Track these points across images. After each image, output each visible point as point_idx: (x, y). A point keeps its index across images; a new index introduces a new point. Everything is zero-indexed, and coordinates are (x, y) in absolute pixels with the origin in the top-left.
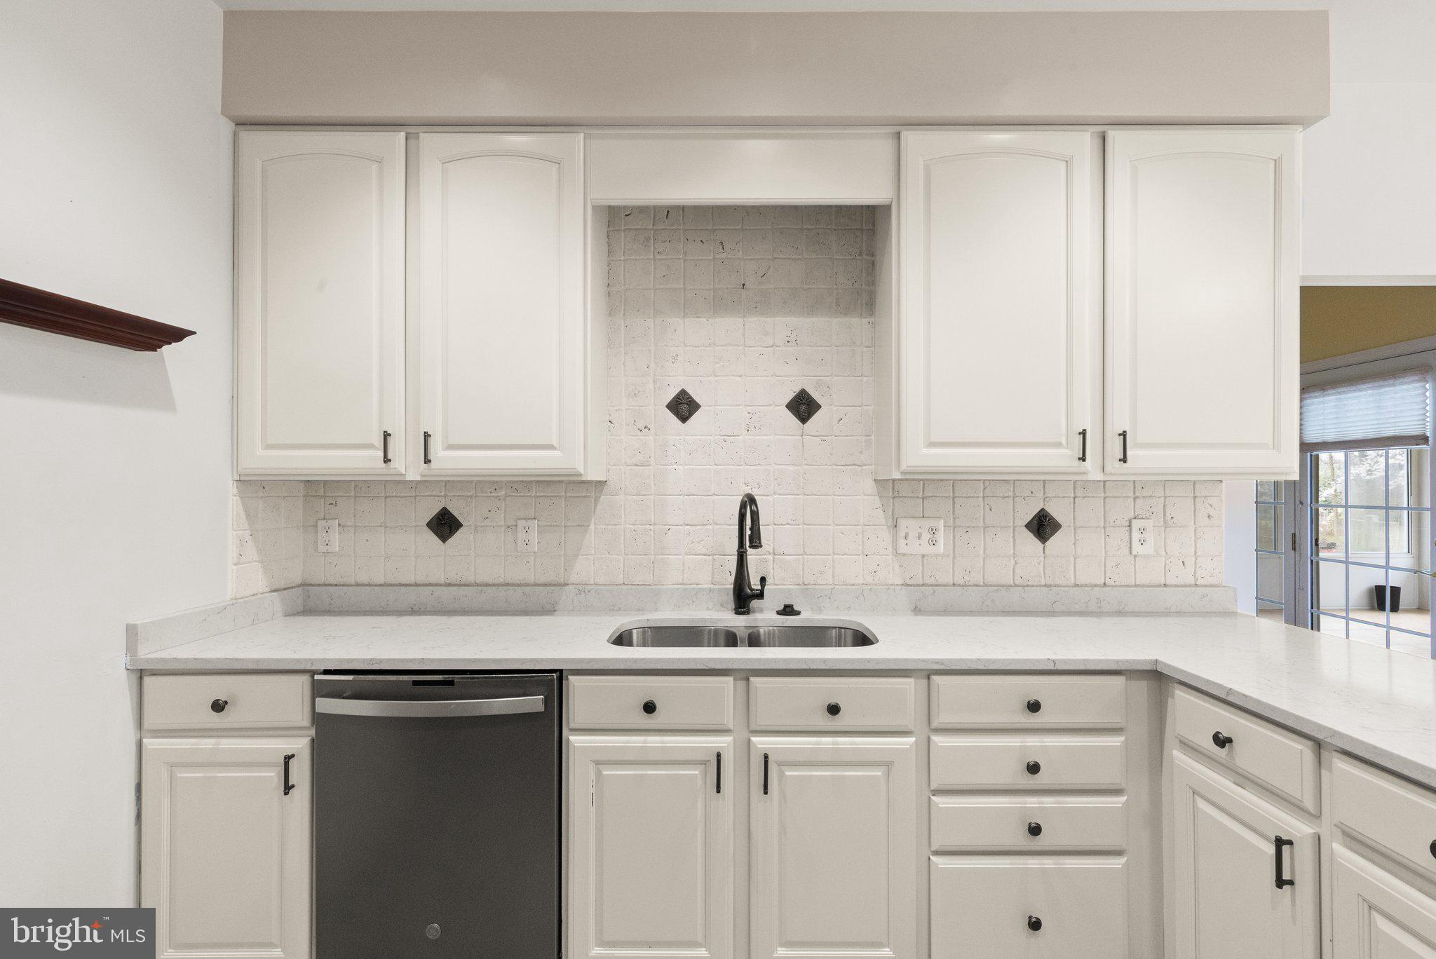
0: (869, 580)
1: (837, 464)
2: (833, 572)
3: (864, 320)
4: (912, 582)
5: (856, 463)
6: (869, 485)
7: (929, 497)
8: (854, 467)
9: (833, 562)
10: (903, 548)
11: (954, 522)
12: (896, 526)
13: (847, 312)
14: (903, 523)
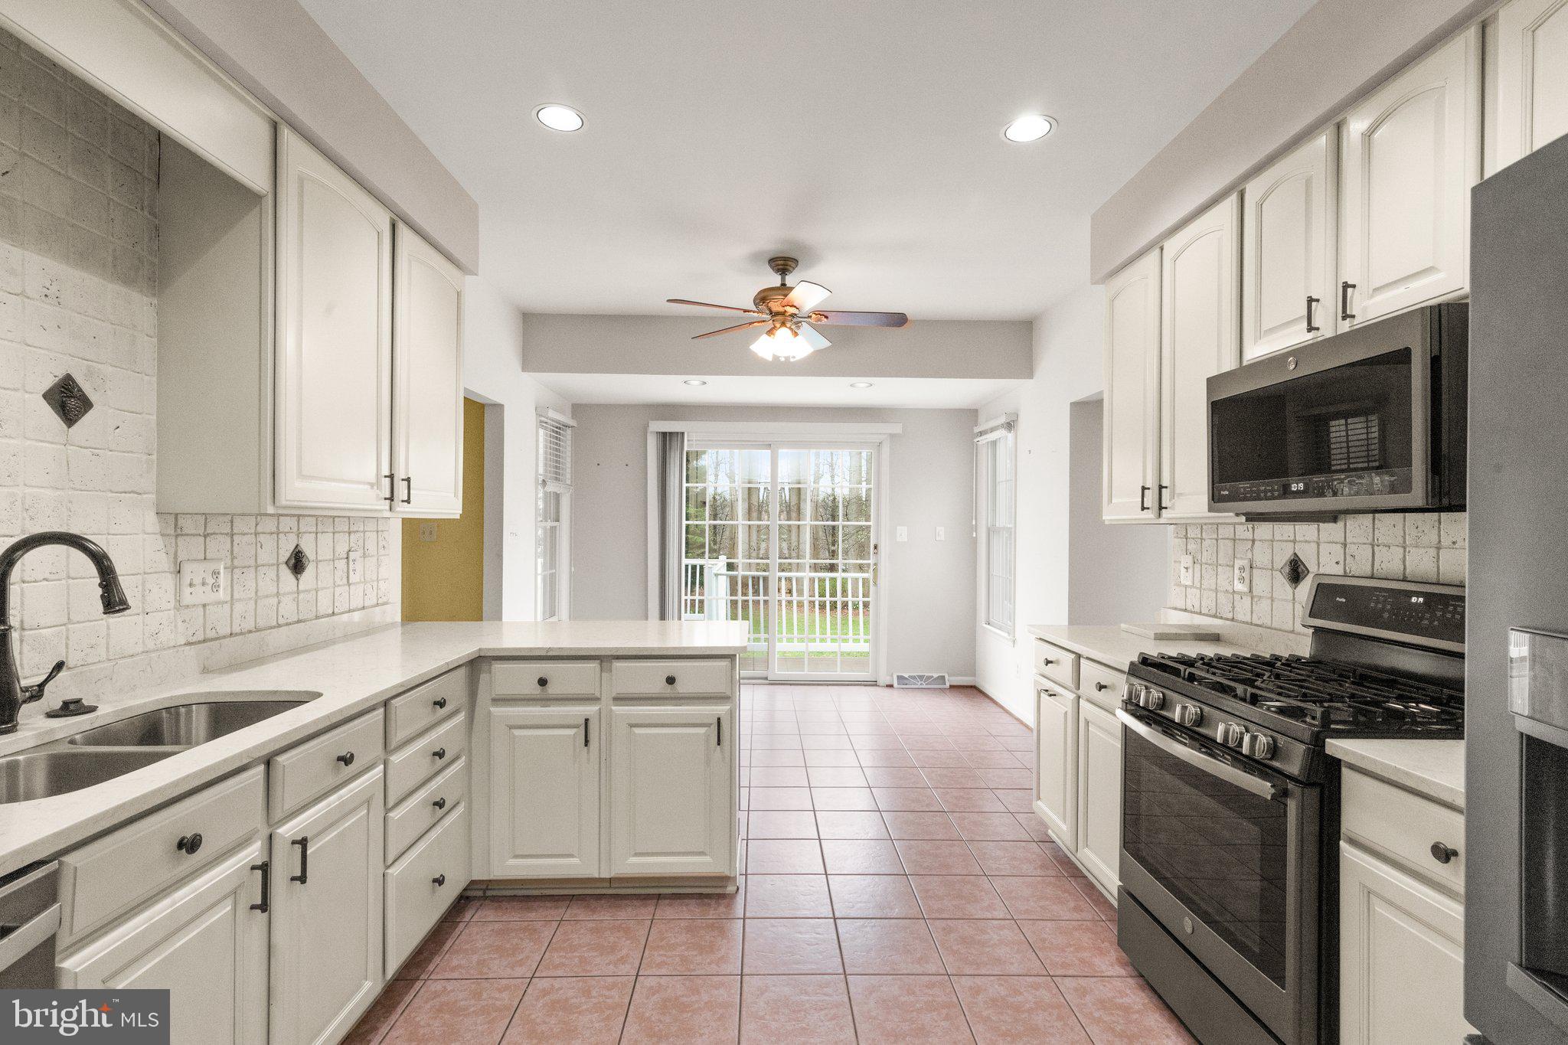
0: (151, 645)
1: (113, 490)
2: (108, 644)
3: (145, 298)
4: (195, 639)
5: (135, 489)
6: (151, 519)
7: (212, 534)
8: (132, 495)
9: (108, 628)
10: (187, 599)
11: (232, 561)
12: (179, 572)
13: (128, 281)
14: (187, 568)
